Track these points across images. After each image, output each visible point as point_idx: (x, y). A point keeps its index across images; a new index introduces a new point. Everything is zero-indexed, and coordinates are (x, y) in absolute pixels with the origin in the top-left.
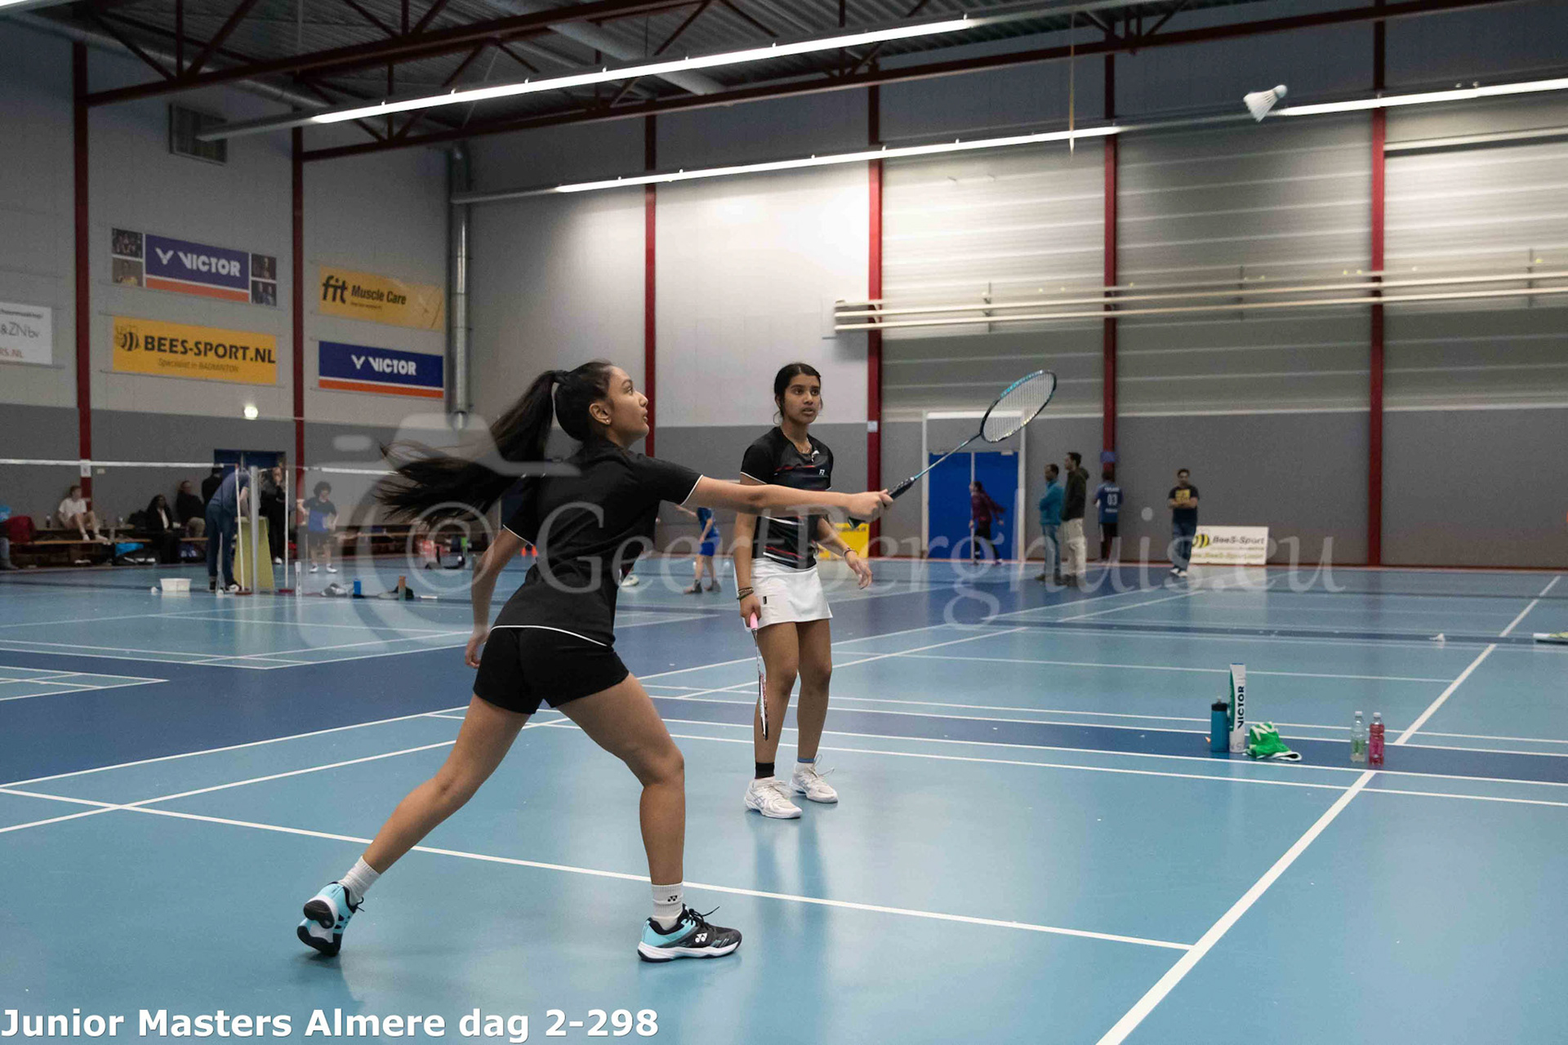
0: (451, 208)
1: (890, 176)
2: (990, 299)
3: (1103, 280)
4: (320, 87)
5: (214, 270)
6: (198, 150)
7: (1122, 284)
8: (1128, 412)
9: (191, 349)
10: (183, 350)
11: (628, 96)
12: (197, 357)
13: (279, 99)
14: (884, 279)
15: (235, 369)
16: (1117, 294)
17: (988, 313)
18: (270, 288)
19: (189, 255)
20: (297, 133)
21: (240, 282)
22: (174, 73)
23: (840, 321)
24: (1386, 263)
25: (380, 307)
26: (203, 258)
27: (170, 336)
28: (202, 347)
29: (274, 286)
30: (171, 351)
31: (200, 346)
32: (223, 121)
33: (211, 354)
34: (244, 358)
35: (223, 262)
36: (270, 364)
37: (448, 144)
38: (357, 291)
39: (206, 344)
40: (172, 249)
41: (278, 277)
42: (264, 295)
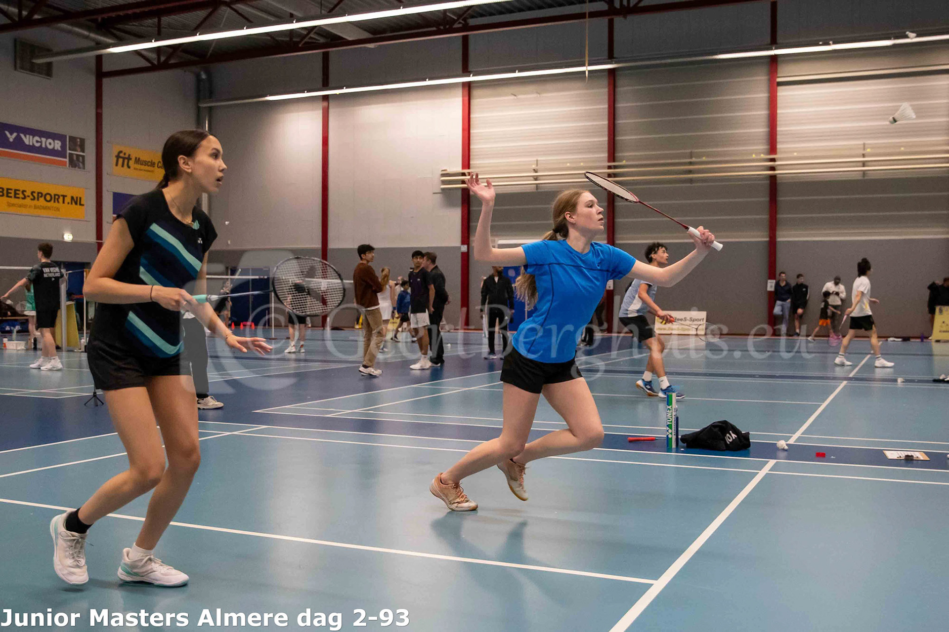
0: (198, 109)
1: (475, 93)
2: (537, 169)
3: (606, 159)
4: (113, 30)
5: (44, 146)
6: (33, 69)
7: (618, 161)
8: (622, 240)
9: (29, 196)
10: (23, 197)
11: (310, 41)
12: (32, 201)
13: (87, 37)
14: (471, 157)
15: (58, 209)
16: (615, 167)
17: (536, 178)
18: (81, 158)
19: (28, 136)
20: (99, 58)
21: (61, 153)
22: (17, 19)
23: (444, 182)
24: (778, 150)
25: (152, 171)
26: (37, 138)
27: (14, 187)
28: (35, 195)
29: (83, 157)
30: (15, 197)
31: (34, 194)
32: (49, 50)
33: (42, 199)
34: (64, 202)
35: (50, 140)
36: (81, 206)
37: (194, 68)
38: (138, 161)
39: (38, 193)
40: (16, 132)
41: (86, 151)
42: (76, 163)
